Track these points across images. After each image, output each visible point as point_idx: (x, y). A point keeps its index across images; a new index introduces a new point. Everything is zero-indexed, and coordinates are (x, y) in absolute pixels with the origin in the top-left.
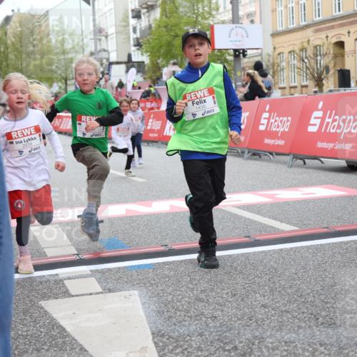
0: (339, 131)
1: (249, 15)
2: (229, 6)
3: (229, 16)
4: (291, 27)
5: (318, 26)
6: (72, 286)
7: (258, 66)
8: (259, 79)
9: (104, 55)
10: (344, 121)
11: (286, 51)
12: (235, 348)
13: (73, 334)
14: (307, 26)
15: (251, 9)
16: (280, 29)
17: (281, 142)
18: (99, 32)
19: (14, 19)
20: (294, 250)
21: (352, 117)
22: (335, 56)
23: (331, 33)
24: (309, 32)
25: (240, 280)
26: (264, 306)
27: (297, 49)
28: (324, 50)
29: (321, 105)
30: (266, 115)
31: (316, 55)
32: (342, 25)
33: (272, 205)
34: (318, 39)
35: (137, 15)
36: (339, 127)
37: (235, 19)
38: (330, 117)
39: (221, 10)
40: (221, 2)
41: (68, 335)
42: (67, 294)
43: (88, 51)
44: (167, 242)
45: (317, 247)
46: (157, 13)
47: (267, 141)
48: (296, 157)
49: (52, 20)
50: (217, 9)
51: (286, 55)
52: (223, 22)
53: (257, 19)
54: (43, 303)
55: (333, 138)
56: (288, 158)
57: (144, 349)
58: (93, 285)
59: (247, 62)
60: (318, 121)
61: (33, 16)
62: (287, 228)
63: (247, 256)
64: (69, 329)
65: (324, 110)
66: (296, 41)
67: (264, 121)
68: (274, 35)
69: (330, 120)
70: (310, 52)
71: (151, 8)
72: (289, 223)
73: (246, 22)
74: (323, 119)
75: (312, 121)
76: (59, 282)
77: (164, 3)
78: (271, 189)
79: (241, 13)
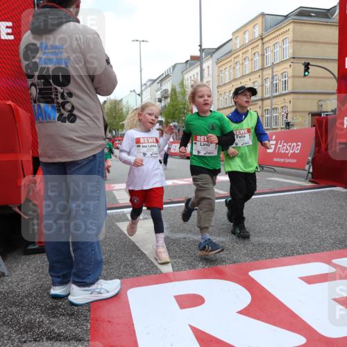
0: (287, 152)
4: (226, 106)
10: (290, 146)
16: (220, 107)
21: (295, 144)
29: (274, 137)
35: (160, 101)
36: (287, 149)
38: (280, 144)
41: (128, 238)
42: (127, 220)
44: (171, 198)
46: (169, 100)
49: (124, 102)
54: (117, 224)
60: (273, 147)
61: (116, 101)
62: (222, 193)
69: (281, 146)
71: (166, 98)
72: (223, 190)
74: (276, 145)
76: (124, 215)
77: (172, 95)
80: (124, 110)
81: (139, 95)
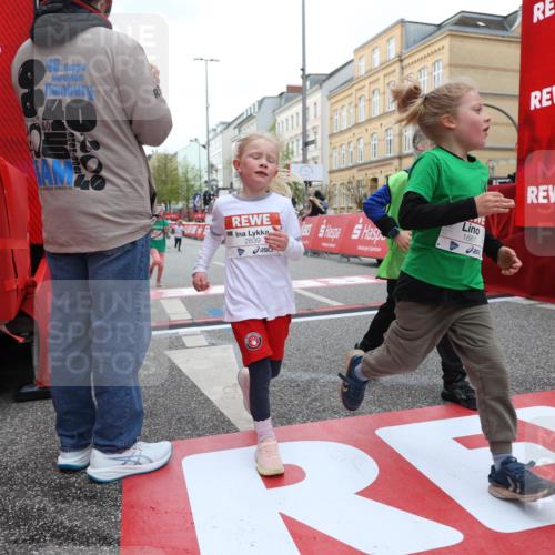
1: (314, 158)
2: (301, 152)
3: (300, 158)
4: (342, 167)
5: (360, 167)
6: (188, 341)
7: (318, 194)
8: (317, 202)
9: (214, 183)
11: (338, 183)
12: (298, 386)
13: (188, 374)
14: (353, 167)
15: (315, 154)
16: (334, 168)
17: (333, 246)
18: (211, 167)
19: (154, 157)
20: (343, 319)
22: (371, 188)
23: (369, 172)
24: (355, 171)
25: (302, 338)
26: (319, 357)
27: (346, 182)
28: (364, 183)
29: (361, 221)
30: (323, 227)
31: (358, 187)
32: (376, 167)
33: (325, 288)
34: (360, 176)
37: (305, 161)
39: (295, 154)
40: (295, 149)
41: (184, 375)
42: (184, 346)
43: (203, 180)
45: (355, 318)
47: (324, 244)
48: (343, 256)
49: (180, 158)
50: (292, 153)
51: (338, 187)
52: (296, 163)
53: (319, 161)
54: (167, 352)
55: (370, 243)
56: (338, 256)
57: (235, 385)
58: (203, 341)
59: (312, 190)
60: (359, 232)
61: (166, 156)
62: (335, 304)
63: (308, 323)
64: (184, 370)
65: (364, 224)
66: (345, 176)
67: (322, 231)
68: (331, 172)
70: (355, 184)
72: (337, 300)
73: (311, 163)
74: (362, 230)
75: (355, 231)
76: (179, 338)
78: (326, 277)
79: (309, 157)
80: (180, 171)
81: (204, 147)
